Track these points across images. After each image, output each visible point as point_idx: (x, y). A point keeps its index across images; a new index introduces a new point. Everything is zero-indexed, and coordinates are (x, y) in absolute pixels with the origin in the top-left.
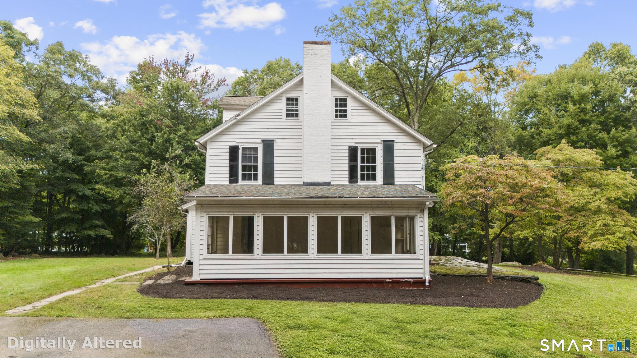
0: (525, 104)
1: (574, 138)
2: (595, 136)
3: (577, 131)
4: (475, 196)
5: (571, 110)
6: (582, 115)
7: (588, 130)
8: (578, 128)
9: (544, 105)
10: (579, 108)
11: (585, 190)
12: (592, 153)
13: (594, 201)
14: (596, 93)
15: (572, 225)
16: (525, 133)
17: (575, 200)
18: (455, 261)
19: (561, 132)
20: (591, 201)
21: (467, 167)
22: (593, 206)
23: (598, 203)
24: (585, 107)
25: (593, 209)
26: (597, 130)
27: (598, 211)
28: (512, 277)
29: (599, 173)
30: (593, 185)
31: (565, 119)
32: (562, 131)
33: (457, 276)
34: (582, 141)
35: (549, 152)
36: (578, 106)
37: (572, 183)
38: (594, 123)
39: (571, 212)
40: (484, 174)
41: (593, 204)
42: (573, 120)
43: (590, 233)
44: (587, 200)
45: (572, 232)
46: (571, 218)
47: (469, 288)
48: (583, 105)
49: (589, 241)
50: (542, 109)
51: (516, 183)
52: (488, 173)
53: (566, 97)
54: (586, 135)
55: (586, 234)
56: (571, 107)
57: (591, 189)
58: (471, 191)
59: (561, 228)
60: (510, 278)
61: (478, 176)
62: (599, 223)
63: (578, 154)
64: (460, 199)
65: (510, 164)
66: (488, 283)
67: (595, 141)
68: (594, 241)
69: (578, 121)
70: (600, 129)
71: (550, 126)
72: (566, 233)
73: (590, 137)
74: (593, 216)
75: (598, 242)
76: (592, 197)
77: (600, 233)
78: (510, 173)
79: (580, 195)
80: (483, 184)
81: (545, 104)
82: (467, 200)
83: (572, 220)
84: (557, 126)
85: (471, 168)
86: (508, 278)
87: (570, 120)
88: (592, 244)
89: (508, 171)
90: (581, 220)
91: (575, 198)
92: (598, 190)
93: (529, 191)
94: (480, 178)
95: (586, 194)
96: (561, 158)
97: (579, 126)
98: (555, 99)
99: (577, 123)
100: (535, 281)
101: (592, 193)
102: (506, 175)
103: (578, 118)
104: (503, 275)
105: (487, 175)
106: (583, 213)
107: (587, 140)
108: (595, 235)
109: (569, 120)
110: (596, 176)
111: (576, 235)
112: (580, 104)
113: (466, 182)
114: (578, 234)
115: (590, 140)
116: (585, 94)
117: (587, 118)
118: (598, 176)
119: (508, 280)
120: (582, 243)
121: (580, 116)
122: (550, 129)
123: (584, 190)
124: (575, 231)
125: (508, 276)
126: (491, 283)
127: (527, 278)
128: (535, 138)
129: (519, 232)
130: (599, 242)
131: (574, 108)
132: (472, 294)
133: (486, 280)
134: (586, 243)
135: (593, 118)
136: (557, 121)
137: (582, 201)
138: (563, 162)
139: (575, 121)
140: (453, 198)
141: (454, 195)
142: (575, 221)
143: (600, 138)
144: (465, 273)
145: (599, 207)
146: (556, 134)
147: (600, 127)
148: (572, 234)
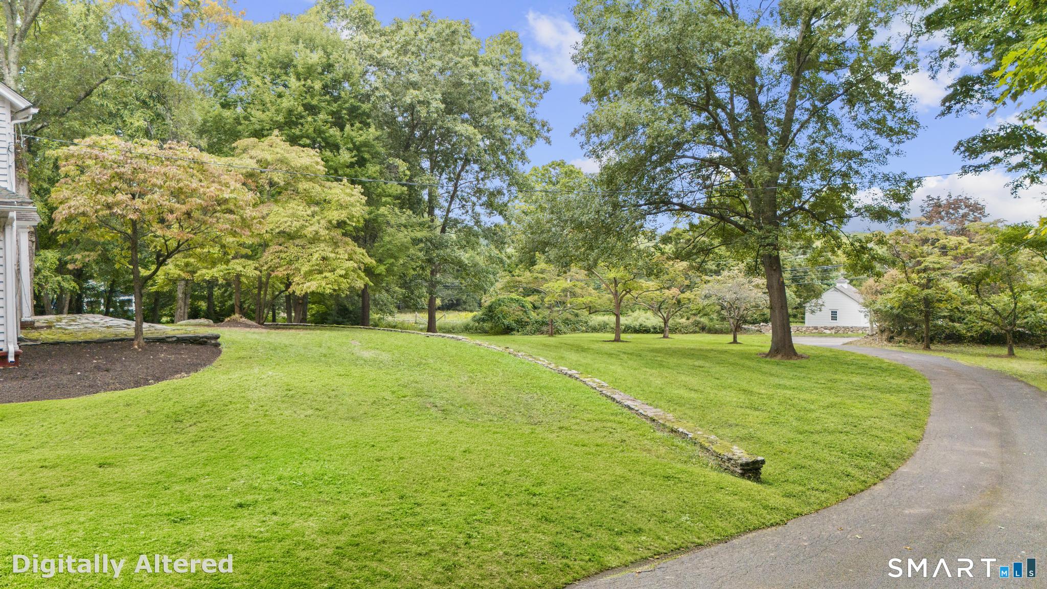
0: (226, 65)
1: (297, 131)
2: (324, 132)
3: (301, 121)
4: (109, 206)
5: (294, 87)
6: (308, 96)
7: (315, 121)
8: (302, 117)
9: (256, 72)
10: (304, 85)
11: (301, 208)
12: (314, 155)
13: (311, 225)
14: (329, 67)
15: (282, 259)
16: (227, 113)
17: (286, 222)
18: (87, 321)
19: (278, 119)
20: (307, 224)
21: (96, 155)
22: (309, 231)
23: (316, 227)
24: (312, 85)
25: (309, 235)
26: (326, 122)
27: (315, 239)
28: (178, 338)
29: (320, 185)
30: (312, 201)
31: (284, 100)
32: (280, 118)
33: (81, 342)
34: (308, 137)
35: (254, 146)
36: (303, 83)
37: (283, 197)
38: (323, 112)
39: (282, 240)
40: (127, 170)
41: (310, 229)
42: (296, 103)
43: (304, 269)
44: (302, 222)
45: (281, 269)
46: (281, 248)
47: (96, 359)
48: (309, 82)
49: (302, 281)
50: (251, 78)
51: (181, 188)
52: (135, 169)
53: (286, 65)
54: (312, 129)
55: (299, 270)
56: (293, 82)
57: (309, 207)
58: (102, 198)
59: (266, 263)
60: (174, 339)
61: (116, 173)
62: (316, 256)
63: (294, 154)
64: (81, 210)
65: (174, 157)
66: (135, 349)
67: (324, 139)
68: (308, 281)
69: (303, 105)
70: (331, 122)
71: (264, 108)
72: (273, 271)
73: (319, 132)
74: (310, 246)
75: (313, 282)
76: (309, 218)
77: (316, 270)
78: (172, 170)
79: (293, 215)
80: (125, 186)
81: (257, 70)
82: (96, 211)
83: (281, 251)
84: (273, 109)
85: (104, 157)
86: (170, 340)
87: (292, 103)
88: (305, 286)
89: (169, 167)
90: (293, 250)
91: (286, 219)
92: (317, 209)
93: (200, 201)
94: (120, 176)
95: (300, 213)
96: (270, 158)
97: (304, 113)
98: (271, 65)
99: (300, 109)
100: (213, 342)
101: (309, 212)
102: (165, 174)
103: (302, 100)
104: (164, 336)
105: (133, 173)
106: (297, 242)
107: (314, 135)
108: (310, 273)
109: (290, 101)
110: (316, 190)
111: (285, 273)
112: (305, 80)
113: (93, 181)
114: (289, 272)
115: (318, 137)
116: (312, 66)
117: (314, 102)
118: (318, 188)
119: (172, 342)
120: (293, 284)
121: (306, 98)
122: (264, 111)
123: (298, 208)
124: (284, 268)
125: (172, 337)
126: (140, 350)
127: (202, 338)
128: (241, 124)
129: (204, 271)
130: (315, 283)
131: (298, 84)
132: (98, 368)
133: (132, 345)
134: (298, 284)
135: (323, 104)
136: (273, 100)
137: (295, 223)
138: (272, 164)
139: (298, 105)
140: (70, 208)
141: (72, 203)
142: (285, 252)
143: (331, 136)
144: (97, 336)
145: (317, 233)
146: (271, 120)
147: (330, 119)
148: (281, 273)
